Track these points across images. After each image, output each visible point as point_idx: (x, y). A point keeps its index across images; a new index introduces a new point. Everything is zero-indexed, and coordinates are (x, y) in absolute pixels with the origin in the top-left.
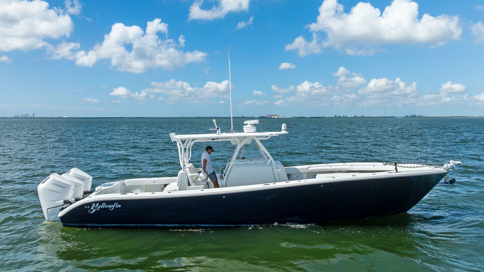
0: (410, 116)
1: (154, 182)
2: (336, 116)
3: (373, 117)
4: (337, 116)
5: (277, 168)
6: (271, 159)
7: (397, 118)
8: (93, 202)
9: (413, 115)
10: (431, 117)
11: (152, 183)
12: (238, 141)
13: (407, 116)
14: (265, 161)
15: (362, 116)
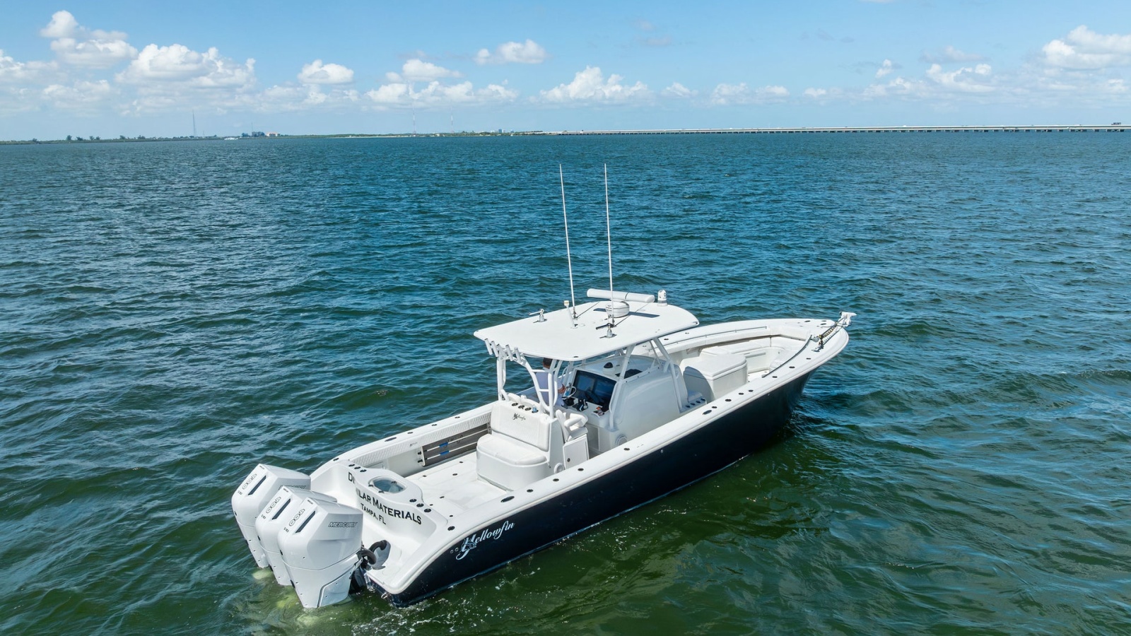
0: (250, 134)
1: (411, 445)
2: (69, 138)
3: (167, 140)
4: (74, 138)
7: (223, 138)
9: (259, 133)
10: (298, 137)
13: (244, 135)
15: (140, 138)
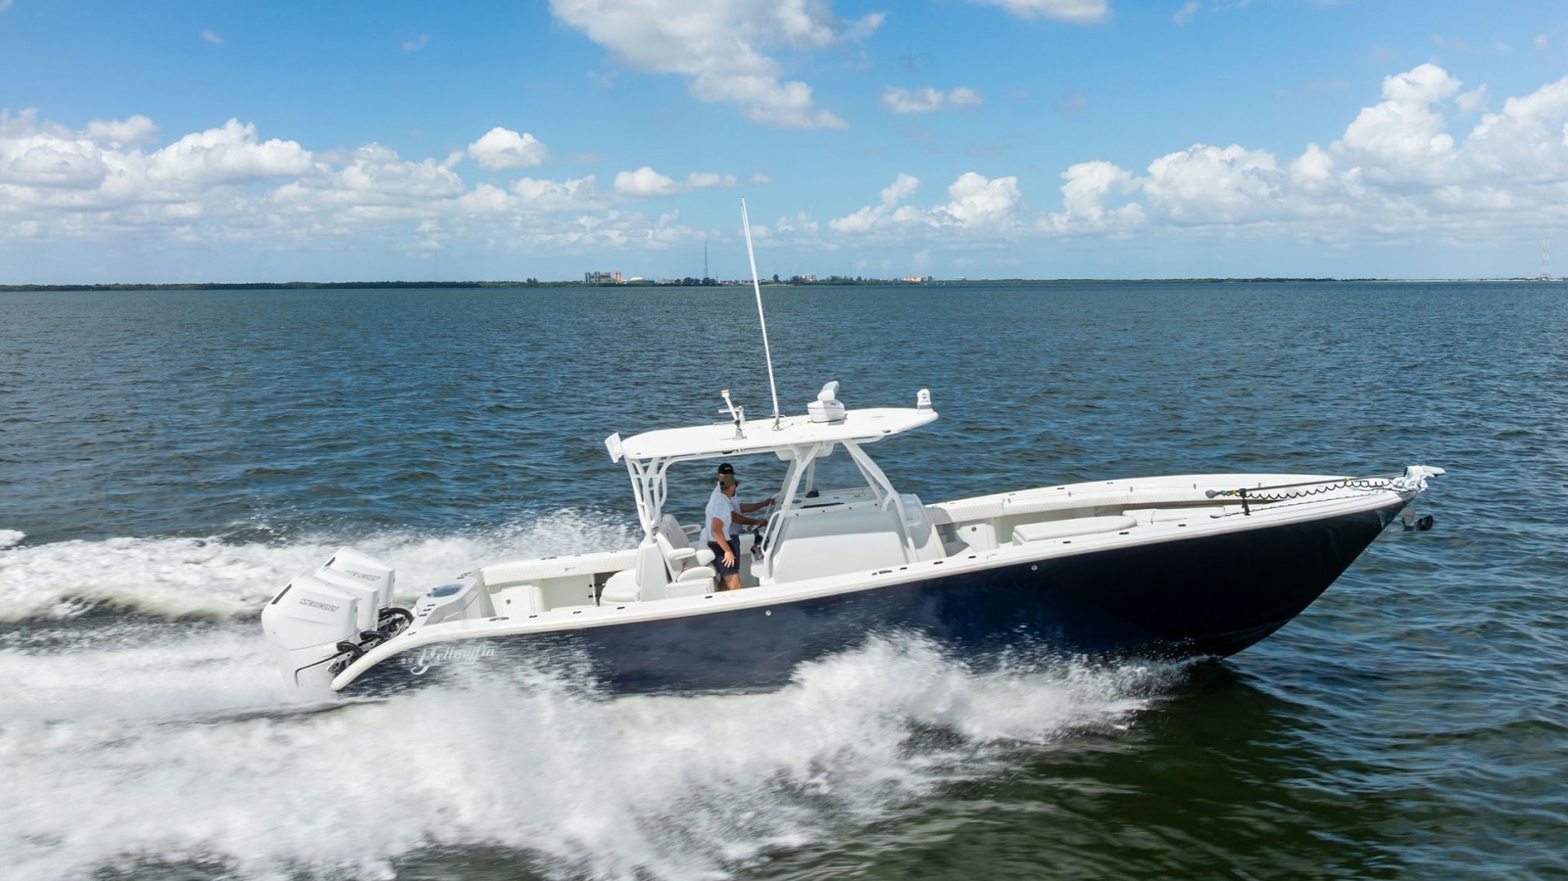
1: (567, 569)
5: (909, 519)
6: (892, 494)
8: (422, 647)
11: (561, 573)
12: (796, 452)
14: (874, 502)
